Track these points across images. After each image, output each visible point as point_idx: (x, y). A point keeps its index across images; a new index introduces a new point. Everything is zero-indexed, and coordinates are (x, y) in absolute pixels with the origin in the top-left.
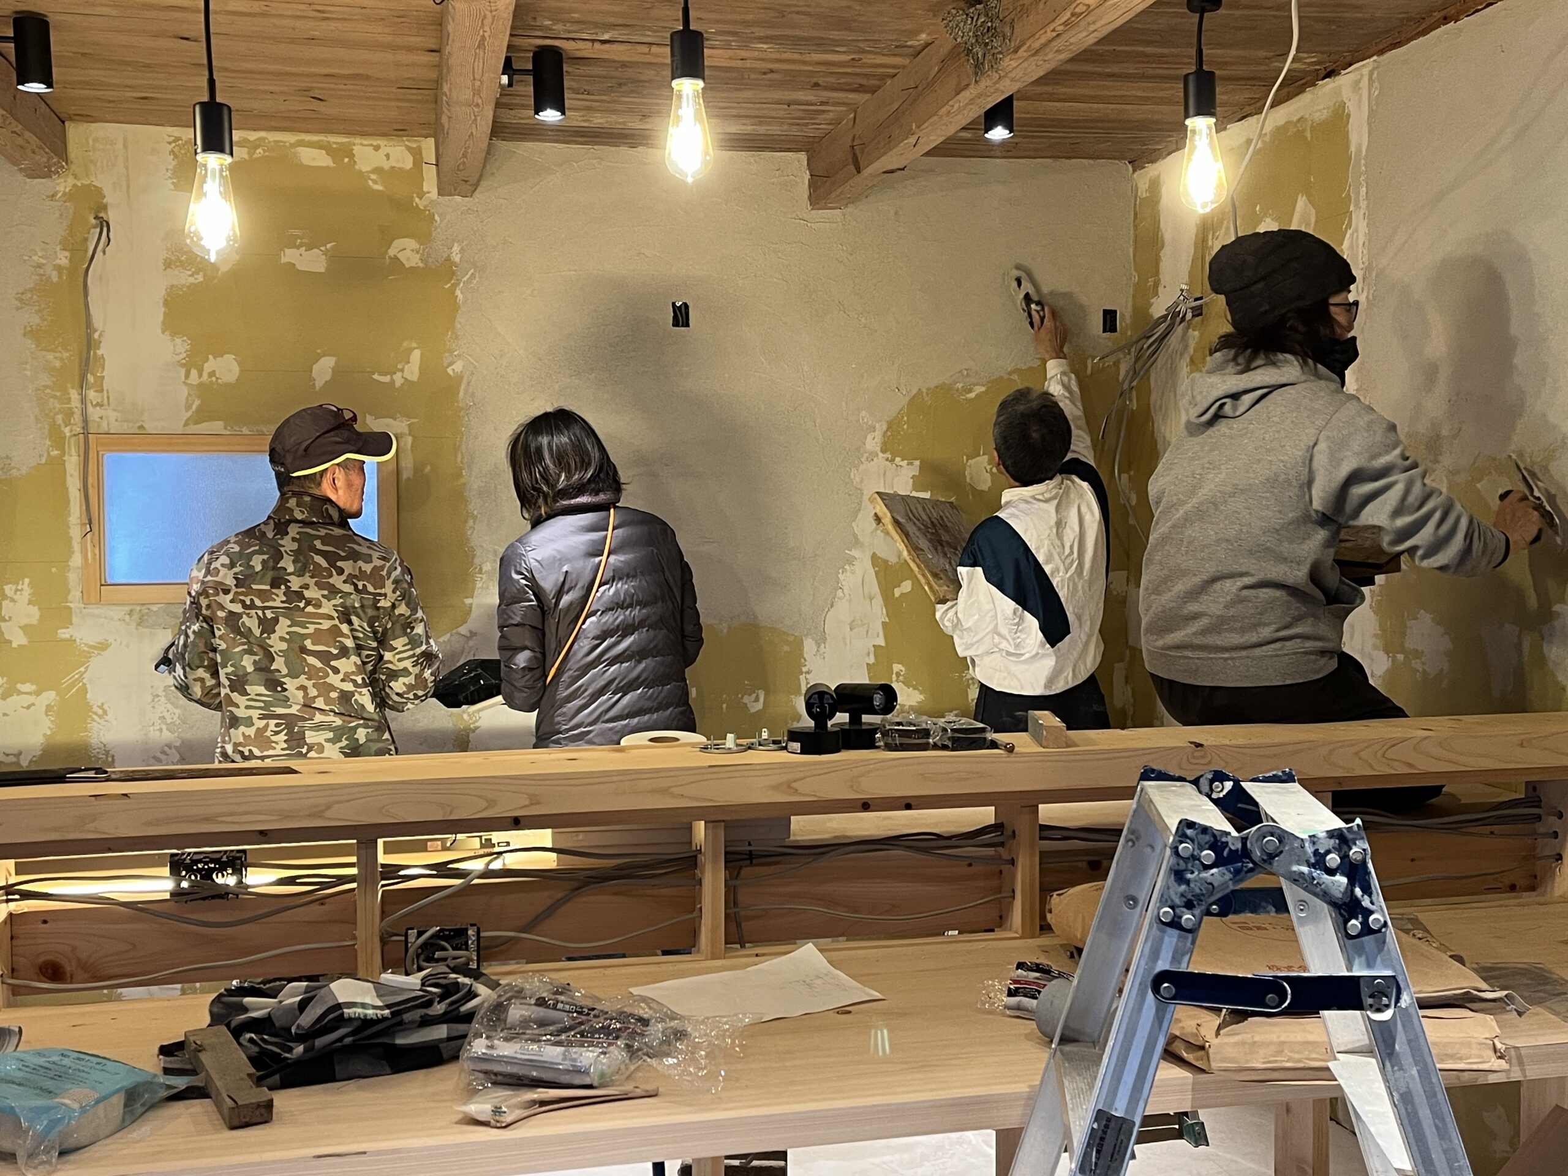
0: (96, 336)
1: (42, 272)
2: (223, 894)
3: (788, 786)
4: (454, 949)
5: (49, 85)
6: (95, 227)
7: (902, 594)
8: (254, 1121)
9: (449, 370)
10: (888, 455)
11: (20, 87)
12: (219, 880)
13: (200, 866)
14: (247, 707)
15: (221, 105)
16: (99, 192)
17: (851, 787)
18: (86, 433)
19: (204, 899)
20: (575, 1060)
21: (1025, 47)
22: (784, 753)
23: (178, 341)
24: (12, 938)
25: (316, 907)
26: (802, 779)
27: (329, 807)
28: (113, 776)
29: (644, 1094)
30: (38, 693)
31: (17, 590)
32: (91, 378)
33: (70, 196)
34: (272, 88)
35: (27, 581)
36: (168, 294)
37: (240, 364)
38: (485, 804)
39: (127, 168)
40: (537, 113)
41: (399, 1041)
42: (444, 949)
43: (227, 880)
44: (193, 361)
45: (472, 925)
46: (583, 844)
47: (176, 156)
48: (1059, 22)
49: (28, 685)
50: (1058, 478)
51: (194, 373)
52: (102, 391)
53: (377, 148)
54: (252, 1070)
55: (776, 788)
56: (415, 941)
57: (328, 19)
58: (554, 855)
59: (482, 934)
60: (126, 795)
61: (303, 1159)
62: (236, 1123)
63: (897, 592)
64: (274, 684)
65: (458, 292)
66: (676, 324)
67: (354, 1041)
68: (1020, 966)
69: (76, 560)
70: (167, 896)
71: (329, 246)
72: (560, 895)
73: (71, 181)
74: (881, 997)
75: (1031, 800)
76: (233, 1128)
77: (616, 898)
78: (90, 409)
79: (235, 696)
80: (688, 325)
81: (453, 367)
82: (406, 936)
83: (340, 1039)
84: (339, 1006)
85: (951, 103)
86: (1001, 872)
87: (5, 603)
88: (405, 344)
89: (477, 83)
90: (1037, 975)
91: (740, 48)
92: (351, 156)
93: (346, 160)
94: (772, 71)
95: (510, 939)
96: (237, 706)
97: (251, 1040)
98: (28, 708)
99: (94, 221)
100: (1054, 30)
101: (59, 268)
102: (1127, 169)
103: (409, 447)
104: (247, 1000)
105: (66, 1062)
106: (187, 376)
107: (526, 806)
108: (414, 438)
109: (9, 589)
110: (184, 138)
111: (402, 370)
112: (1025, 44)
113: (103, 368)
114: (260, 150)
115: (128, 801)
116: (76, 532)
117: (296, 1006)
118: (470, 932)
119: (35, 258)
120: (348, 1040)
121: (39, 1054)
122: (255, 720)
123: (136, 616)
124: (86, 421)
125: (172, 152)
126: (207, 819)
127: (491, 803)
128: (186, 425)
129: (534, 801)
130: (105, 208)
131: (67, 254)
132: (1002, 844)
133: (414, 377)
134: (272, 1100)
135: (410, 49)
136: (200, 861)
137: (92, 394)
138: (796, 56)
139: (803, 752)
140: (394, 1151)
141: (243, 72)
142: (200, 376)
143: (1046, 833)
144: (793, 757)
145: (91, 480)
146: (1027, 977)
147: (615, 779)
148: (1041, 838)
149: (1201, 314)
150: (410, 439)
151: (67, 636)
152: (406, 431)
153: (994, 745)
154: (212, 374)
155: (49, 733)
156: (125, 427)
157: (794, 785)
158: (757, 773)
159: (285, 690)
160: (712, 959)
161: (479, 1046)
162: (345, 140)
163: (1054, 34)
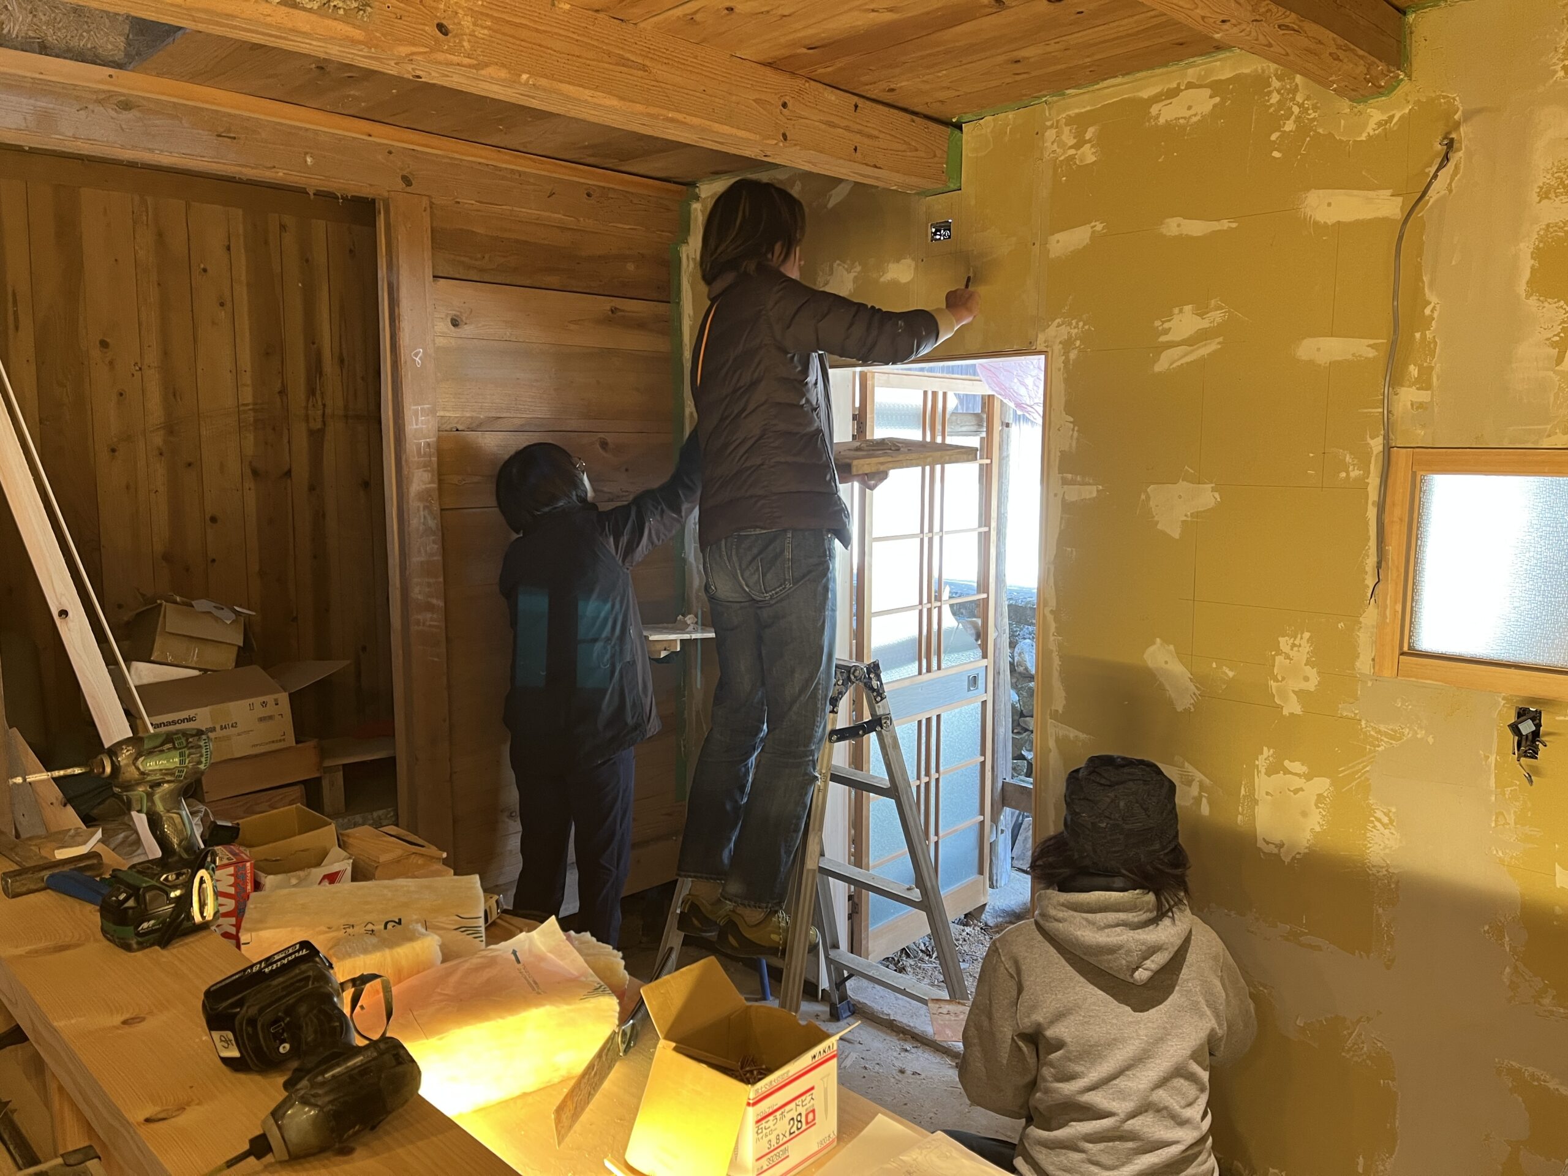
0: (1426, 310)
6: (1441, 155)
23: (1551, 308)
30: (1308, 777)
31: (1294, 645)
32: (1414, 371)
35: (1307, 635)
49: (1297, 764)
73: (1413, 97)
87: (1280, 659)
98: (1295, 792)
99: (1440, 147)
109: (1285, 643)
113: (1433, 357)
128: (1551, 434)
137: (1413, 393)
151: (1350, 714)
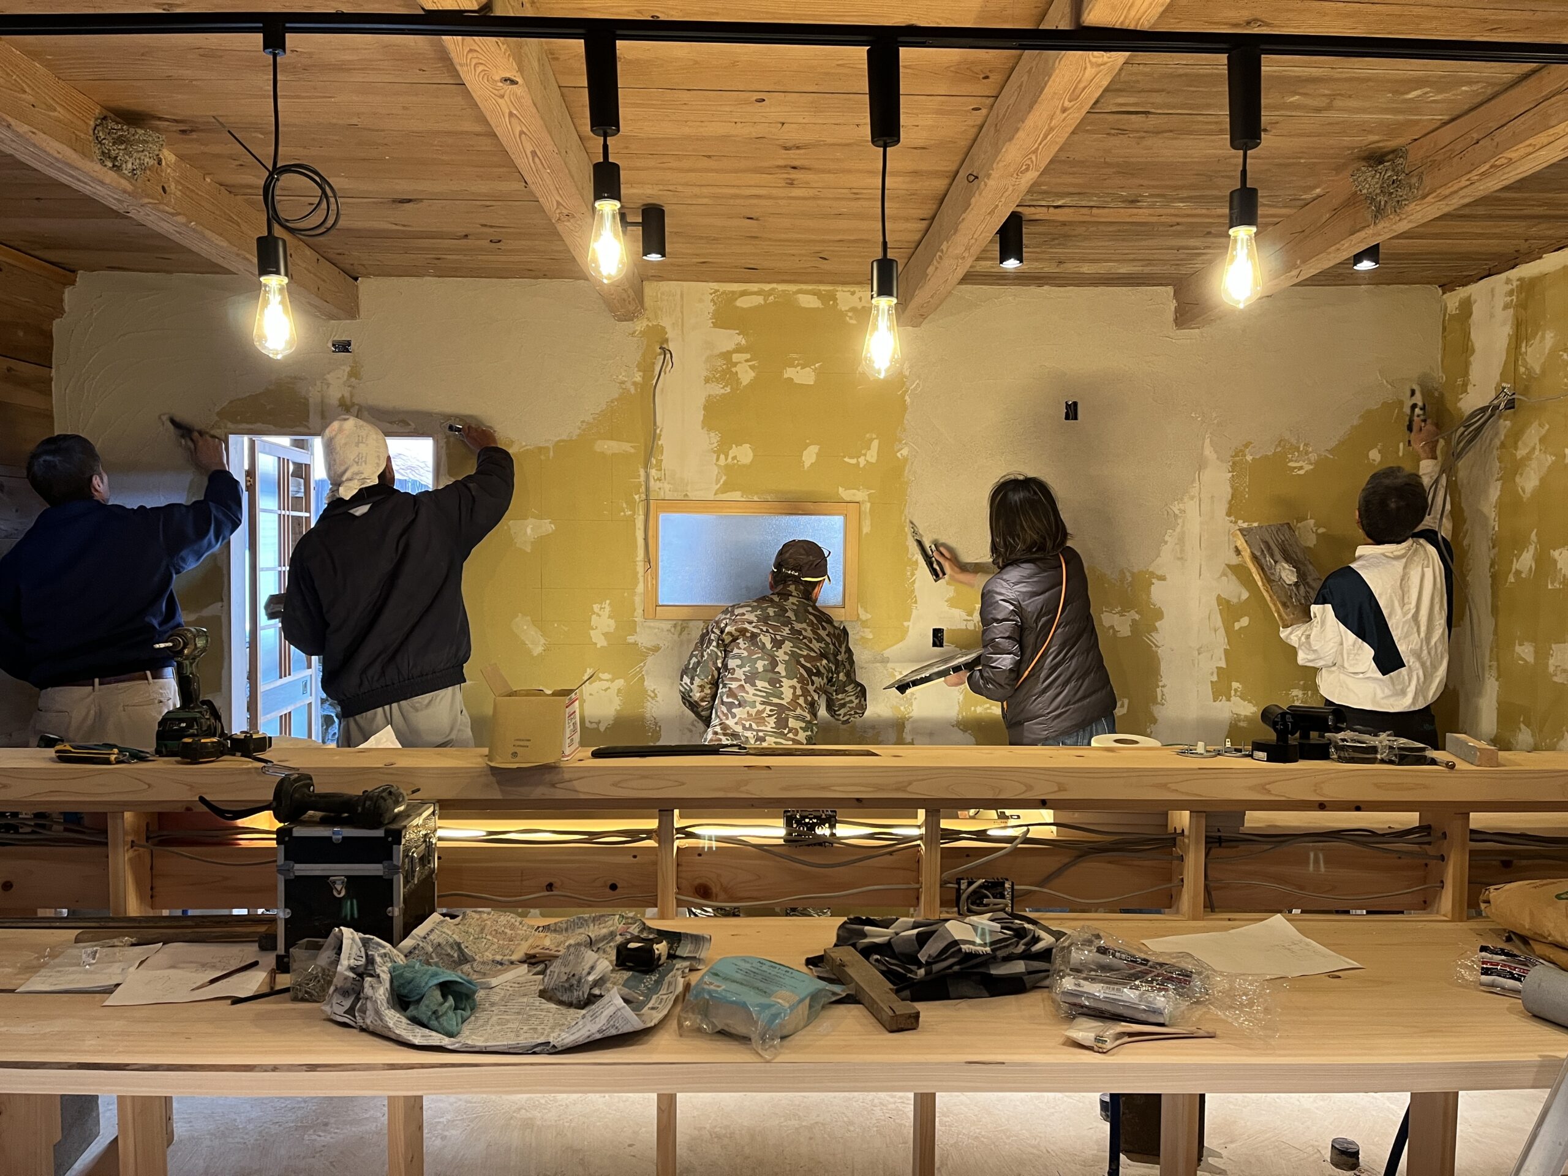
0: (658, 431)
1: (624, 386)
2: (822, 842)
3: (1263, 788)
4: (995, 897)
5: (663, 255)
6: (660, 354)
7: (1241, 628)
8: (906, 1027)
9: (899, 455)
10: (1232, 518)
11: (644, 258)
12: (819, 831)
13: (807, 820)
14: (754, 695)
15: (892, 261)
16: (663, 328)
17: (1315, 790)
18: (647, 500)
19: (808, 845)
20: (1150, 1002)
21: (1434, 194)
22: (1249, 760)
23: (712, 434)
24: (678, 865)
25: (888, 857)
26: (1274, 782)
27: (910, 783)
28: (751, 752)
29: (1206, 1035)
30: (612, 680)
31: (601, 608)
32: (654, 461)
33: (643, 333)
34: (792, 252)
35: (608, 602)
36: (707, 401)
37: (753, 451)
38: (1024, 788)
39: (682, 313)
40: (1001, 262)
41: (993, 972)
42: (988, 897)
43: (823, 831)
44: (722, 449)
45: (1007, 880)
46: (1081, 821)
47: (715, 304)
48: (1475, 173)
49: (606, 674)
50: (1410, 541)
51: (722, 457)
52: (661, 470)
53: (853, 293)
54: (892, 986)
55: (1251, 788)
56: (967, 890)
57: (859, 199)
58: (1054, 828)
59: (1016, 887)
60: (768, 767)
61: (958, 1063)
62: (895, 1028)
63: (1237, 626)
64: (775, 682)
65: (907, 398)
66: (1067, 418)
67: (961, 969)
68: (1483, 949)
69: (640, 588)
70: (782, 842)
71: (817, 365)
72: (1067, 860)
73: (645, 323)
74: (1359, 966)
75: (1463, 809)
76: (892, 1032)
77: (1110, 866)
78: (652, 482)
79: (747, 686)
80: (1076, 418)
81: (902, 452)
82: (959, 884)
83: (950, 967)
84: (956, 943)
85: (1342, 242)
86: (1426, 865)
87: (594, 617)
88: (868, 435)
89: (973, 241)
90: (1503, 957)
91: (1162, 207)
92: (835, 299)
93: (831, 303)
94: (1178, 224)
95: (1030, 892)
96: (747, 693)
97: (877, 960)
98: (606, 690)
99: (659, 351)
100: (1468, 180)
101: (635, 384)
102: (1438, 292)
103: (868, 510)
104: (867, 928)
105: (764, 968)
106: (718, 459)
107: (1055, 792)
108: (872, 504)
109: (596, 607)
110: (721, 290)
111: (865, 455)
112: (1435, 191)
113: (662, 454)
114: (772, 297)
115: (770, 771)
116: (640, 568)
117: (914, 937)
118: (1007, 885)
119: (620, 377)
120: (956, 968)
121: (745, 961)
122: (757, 704)
123: (679, 628)
124: (647, 489)
125: (712, 300)
126: (824, 788)
127: (1029, 788)
128: (715, 494)
129: (1061, 788)
130: (667, 341)
131: (641, 374)
132: (1429, 843)
133: (874, 460)
134: (918, 1013)
135: (907, 220)
136: (807, 818)
137: (653, 472)
138: (1204, 211)
139: (1268, 760)
140: (1025, 1064)
141: (780, 241)
142: (726, 459)
143: (1475, 836)
144: (1260, 762)
145: (650, 534)
146: (1492, 959)
147: (1125, 775)
148: (1471, 840)
149: (1513, 407)
150: (868, 505)
151: (633, 641)
152: (867, 498)
153: (1433, 762)
154: (734, 458)
155: (619, 708)
156: (676, 496)
157: (1267, 787)
158: (1236, 776)
159: (782, 686)
160: (1194, 920)
161: (1068, 983)
162: (832, 288)
163: (1468, 183)
